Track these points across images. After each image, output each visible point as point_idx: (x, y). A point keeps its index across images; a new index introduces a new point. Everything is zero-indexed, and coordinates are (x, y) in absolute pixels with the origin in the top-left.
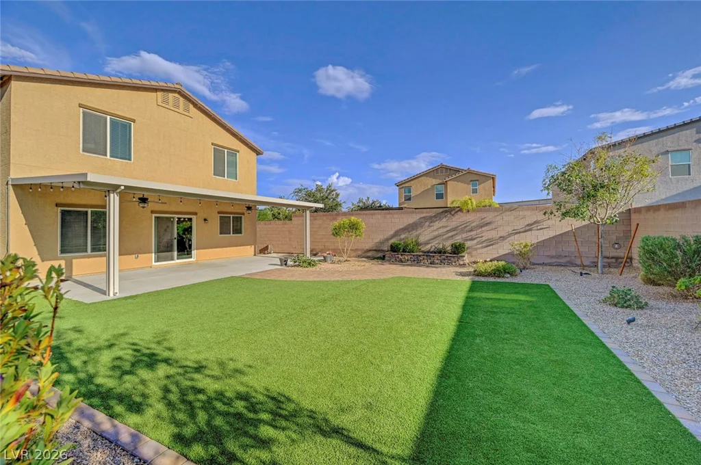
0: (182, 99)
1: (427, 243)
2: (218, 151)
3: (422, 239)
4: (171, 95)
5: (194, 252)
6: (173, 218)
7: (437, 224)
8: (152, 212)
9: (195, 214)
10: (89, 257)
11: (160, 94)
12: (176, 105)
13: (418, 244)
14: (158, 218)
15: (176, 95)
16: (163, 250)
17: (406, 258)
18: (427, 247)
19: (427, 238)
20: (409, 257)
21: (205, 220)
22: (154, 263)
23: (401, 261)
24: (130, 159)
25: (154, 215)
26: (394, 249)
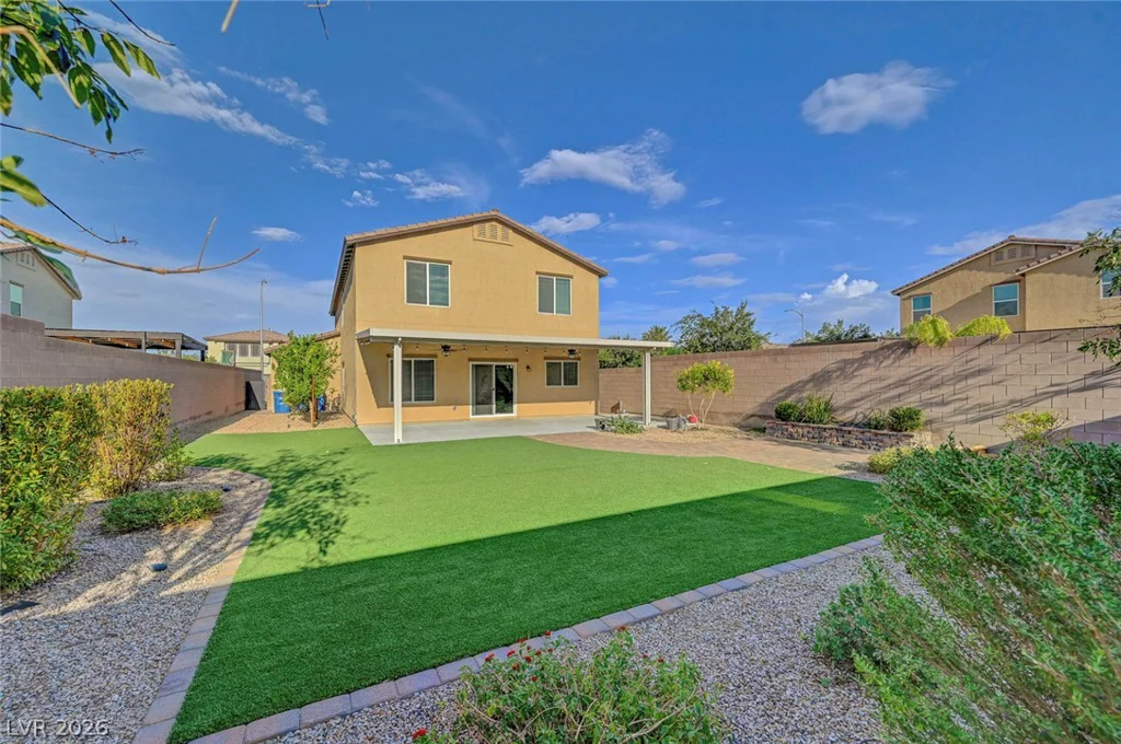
0: (500, 226)
1: (847, 407)
2: (545, 281)
3: (838, 401)
4: (487, 225)
5: (515, 406)
6: (491, 366)
7: (867, 372)
8: (470, 360)
9: (516, 360)
10: (413, 406)
11: (475, 227)
12: (506, 237)
13: (829, 408)
14: (477, 366)
15: (494, 223)
16: (481, 402)
17: (800, 430)
18: (848, 416)
19: (850, 397)
20: (806, 430)
21: (528, 367)
22: (471, 417)
23: (791, 436)
24: (447, 305)
25: (471, 363)
26: (783, 415)
